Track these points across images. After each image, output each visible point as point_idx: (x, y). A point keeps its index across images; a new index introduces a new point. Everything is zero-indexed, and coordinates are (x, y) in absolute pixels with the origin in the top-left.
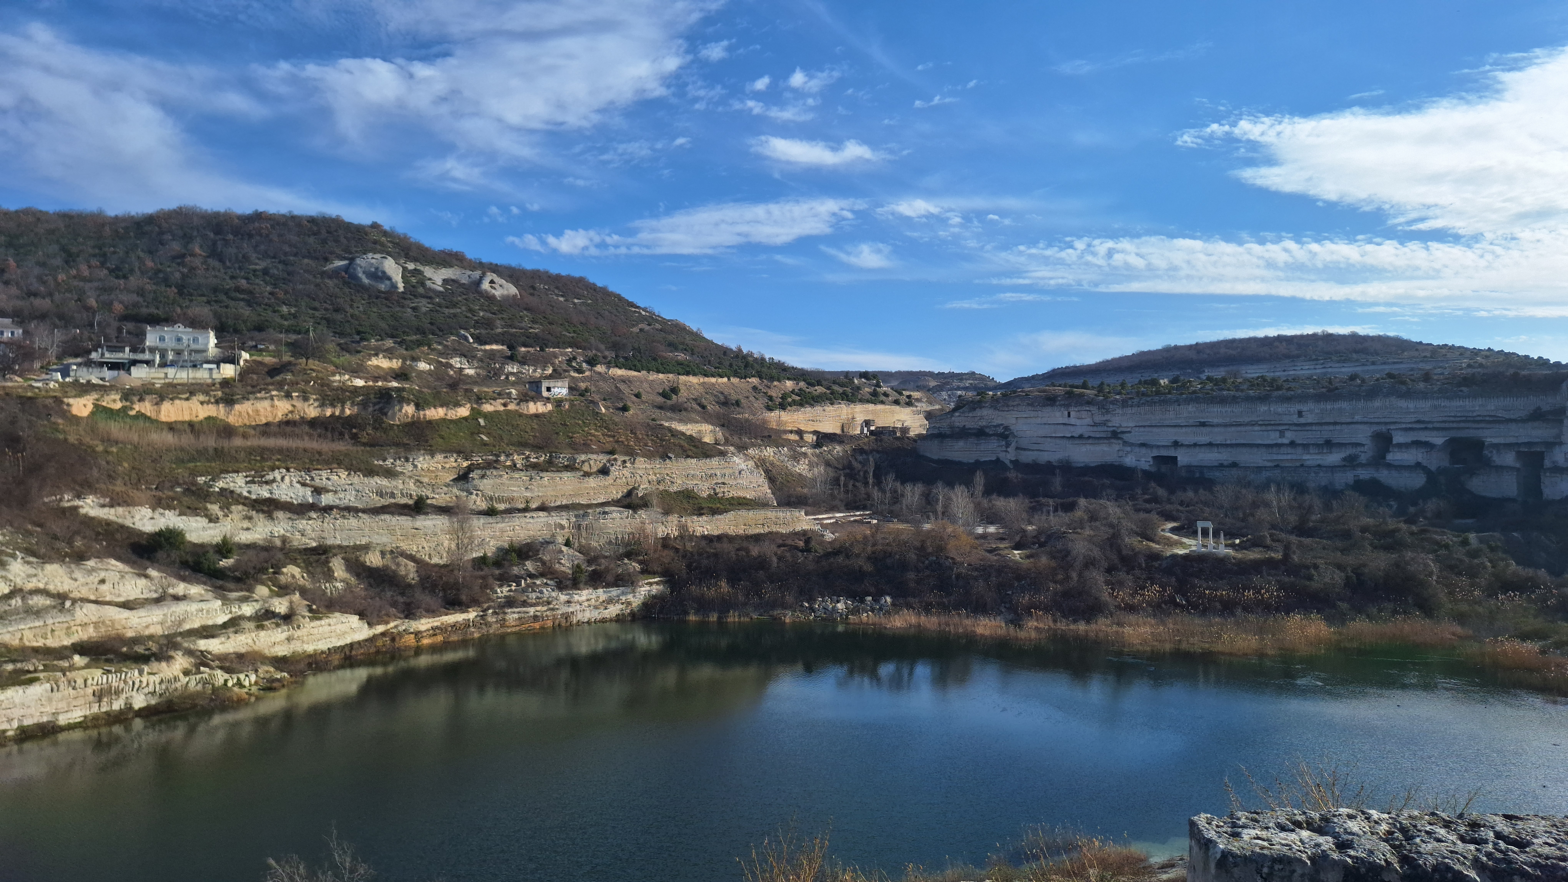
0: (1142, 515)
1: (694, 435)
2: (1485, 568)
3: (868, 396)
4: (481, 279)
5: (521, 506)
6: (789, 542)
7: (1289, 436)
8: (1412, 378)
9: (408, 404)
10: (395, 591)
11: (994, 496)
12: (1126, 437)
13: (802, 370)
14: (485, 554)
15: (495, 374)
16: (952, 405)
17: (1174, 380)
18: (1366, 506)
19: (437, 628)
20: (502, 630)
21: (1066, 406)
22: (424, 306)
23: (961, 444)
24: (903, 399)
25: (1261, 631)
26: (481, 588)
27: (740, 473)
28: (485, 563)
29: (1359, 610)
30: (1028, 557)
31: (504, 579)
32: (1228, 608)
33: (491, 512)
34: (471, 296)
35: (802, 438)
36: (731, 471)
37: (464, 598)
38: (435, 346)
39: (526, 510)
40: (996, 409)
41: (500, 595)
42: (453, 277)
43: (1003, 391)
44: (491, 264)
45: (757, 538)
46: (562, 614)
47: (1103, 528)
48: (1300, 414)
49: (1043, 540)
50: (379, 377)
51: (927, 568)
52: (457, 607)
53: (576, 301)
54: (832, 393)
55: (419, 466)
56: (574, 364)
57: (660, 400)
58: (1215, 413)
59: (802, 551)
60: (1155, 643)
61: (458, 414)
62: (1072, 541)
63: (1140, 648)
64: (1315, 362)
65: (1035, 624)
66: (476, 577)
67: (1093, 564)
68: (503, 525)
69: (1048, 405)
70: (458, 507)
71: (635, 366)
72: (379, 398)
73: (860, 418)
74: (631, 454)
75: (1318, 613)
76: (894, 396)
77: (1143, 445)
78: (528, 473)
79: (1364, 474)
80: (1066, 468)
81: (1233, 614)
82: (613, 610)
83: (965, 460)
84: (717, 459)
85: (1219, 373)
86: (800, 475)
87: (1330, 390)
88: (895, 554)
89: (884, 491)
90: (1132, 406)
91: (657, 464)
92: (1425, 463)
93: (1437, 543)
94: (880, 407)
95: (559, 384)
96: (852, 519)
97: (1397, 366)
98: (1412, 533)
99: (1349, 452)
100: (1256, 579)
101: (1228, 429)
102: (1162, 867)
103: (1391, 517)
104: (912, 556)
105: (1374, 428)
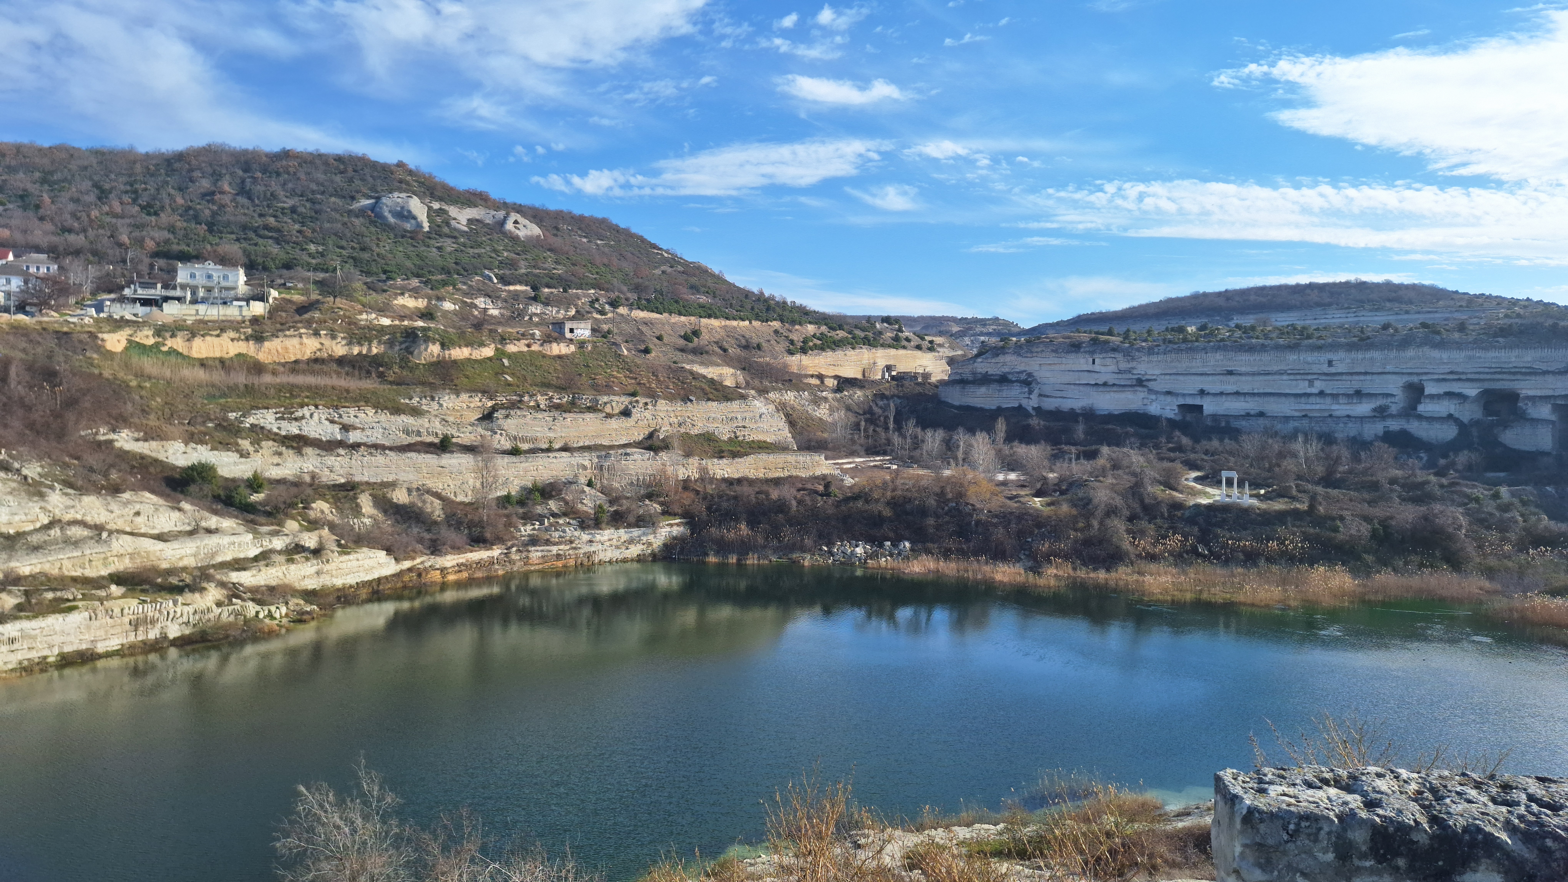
0: (1166, 464)
1: (715, 378)
2: (1516, 521)
3: (890, 341)
4: (506, 218)
5: (545, 446)
6: (809, 486)
7: (1318, 386)
8: (1447, 328)
9: (434, 343)
10: (421, 528)
11: (1016, 443)
12: (1151, 385)
13: (824, 314)
14: (509, 493)
15: (519, 315)
16: (975, 351)
17: (1203, 328)
18: (1396, 458)
19: (462, 564)
20: (526, 568)
21: (1092, 353)
22: (449, 246)
23: (983, 390)
24: (925, 344)
25: (1284, 582)
26: (505, 526)
27: (760, 416)
28: (509, 502)
29: (1385, 562)
30: (1049, 504)
31: (527, 518)
32: (1250, 558)
33: (515, 452)
34: (496, 236)
35: (822, 382)
36: (751, 414)
37: (488, 535)
38: (460, 286)
39: (549, 450)
40: (1019, 355)
41: (524, 533)
42: (478, 217)
43: (1027, 337)
44: (515, 204)
45: (777, 482)
46: (585, 553)
47: (1125, 477)
48: (1330, 363)
49: (1064, 488)
50: (405, 317)
51: (946, 514)
52: (481, 545)
53: (599, 242)
54: (853, 338)
55: (445, 405)
56: (597, 306)
57: (682, 342)
58: (1243, 362)
59: (822, 495)
60: (1176, 593)
61: (483, 354)
62: (1094, 489)
63: (1161, 597)
64: (1347, 311)
65: (1055, 571)
66: (500, 516)
67: (1114, 512)
68: (527, 464)
69: (1072, 352)
70: (482, 446)
71: (657, 308)
72: (405, 337)
73: (882, 363)
74: (653, 396)
75: (1343, 565)
76: (916, 341)
77: (1169, 393)
78: (552, 414)
79: (1394, 425)
80: (1089, 415)
81: (1255, 565)
82: (635, 551)
83: (987, 407)
84: (737, 402)
85: (1247, 321)
86: (821, 419)
87: (1362, 340)
88: (915, 499)
89: (905, 437)
90: (1158, 354)
91: (679, 406)
92: (1456, 415)
93: (1467, 496)
94: (901, 352)
95: (582, 325)
96: (872, 464)
97: (1432, 315)
98: (1442, 486)
99: (1379, 402)
100: (1280, 530)
101: (1257, 378)
102: (1178, 815)
103: (1421, 469)
104: (932, 502)
105: (1406, 379)
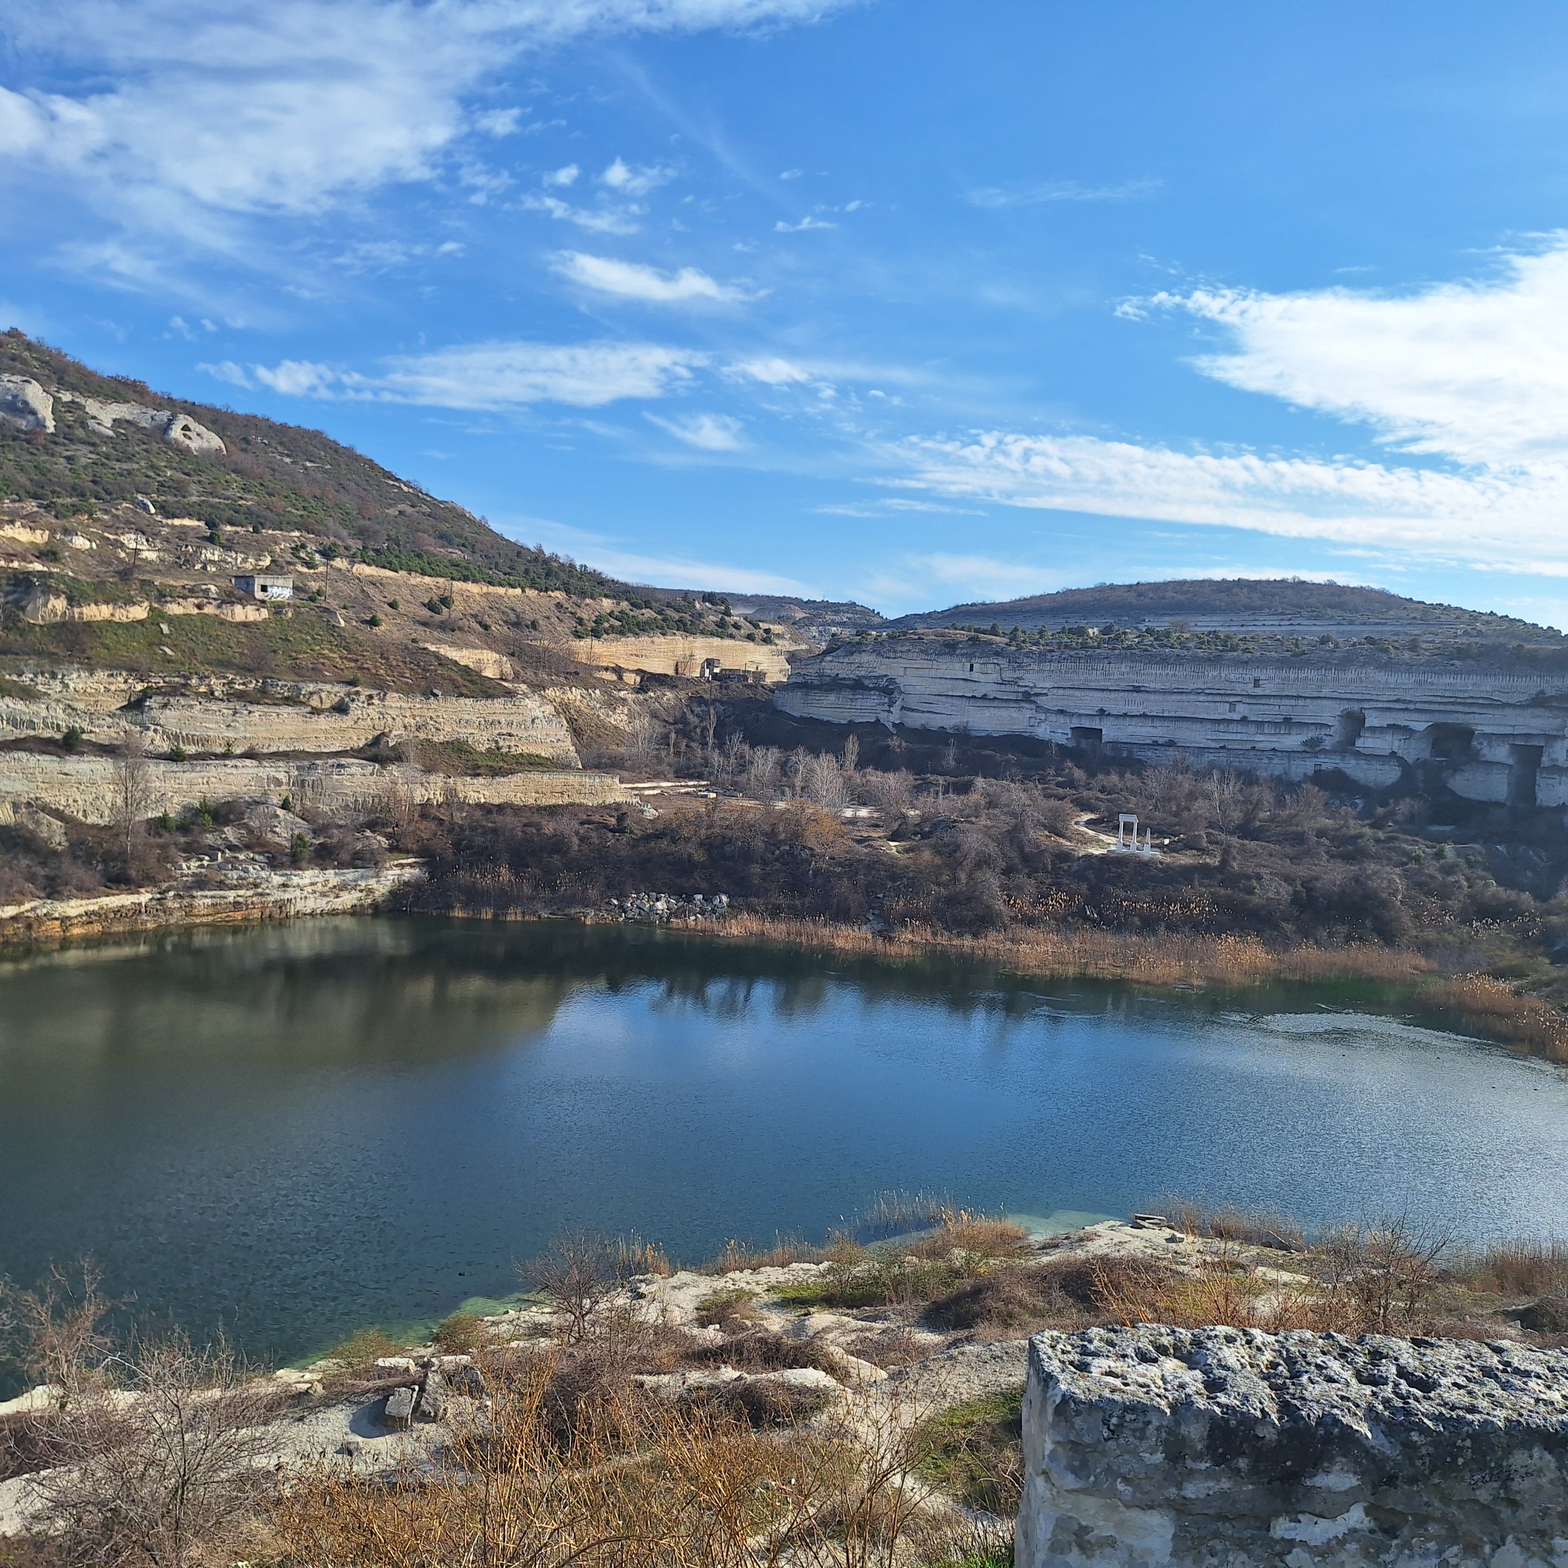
0: (1053, 803)
1: (471, 665)
2: (1460, 887)
3: (713, 627)
4: (170, 422)
5: (219, 750)
6: (596, 818)
7: (1242, 710)
8: (1396, 645)
9: (58, 597)
10: (32, 860)
11: (869, 770)
12: (1040, 700)
13: (624, 585)
14: (166, 815)
15: (187, 561)
16: (824, 646)
17: (1106, 631)
18: (1326, 804)
19: (93, 913)
20: (189, 920)
21: (970, 656)
22: (84, 455)
23: (832, 697)
24: (759, 633)
25: (1186, 955)
26: (159, 860)
27: (533, 721)
28: (165, 827)
29: (1306, 933)
30: (907, 851)
31: (192, 850)
32: (1148, 925)
33: (175, 757)
34: (155, 447)
35: (620, 678)
36: (520, 718)
37: (133, 873)
38: (99, 514)
39: (227, 756)
40: (879, 654)
41: (186, 872)
42: (128, 417)
43: (890, 631)
44: (186, 402)
45: (552, 811)
46: (276, 902)
47: (1003, 817)
48: (1257, 683)
49: (927, 829)
50: (15, 556)
51: (777, 860)
52: (123, 886)
53: (308, 464)
54: (663, 620)
55: (72, 685)
56: (302, 555)
57: (425, 613)
58: (1153, 676)
59: (613, 831)
60: (1056, 966)
61: (130, 616)
62: (964, 832)
63: (1038, 971)
64: (1281, 617)
65: (910, 936)
66: (152, 847)
67: (986, 862)
68: (193, 774)
69: (946, 654)
70: (127, 746)
71: (390, 563)
72: (14, 585)
73: (701, 656)
74: (382, 687)
75: (1257, 935)
76: (747, 628)
77: (1061, 712)
78: (231, 705)
79: (1328, 763)
80: (963, 736)
81: (1154, 933)
82: (348, 899)
83: (836, 720)
84: (501, 700)
85: (1161, 624)
86: (616, 727)
87: (1295, 655)
88: (737, 840)
89: (727, 756)
90: (1050, 661)
91: (417, 703)
92: (1400, 753)
93: (1407, 854)
94: (728, 642)
95: (280, 582)
96: (683, 791)
97: (1379, 629)
98: (1378, 841)
99: (1312, 733)
100: (1186, 891)
101: (1168, 697)
102: (1042, 1249)
103: (1355, 818)
104: (759, 844)
105: (1345, 706)
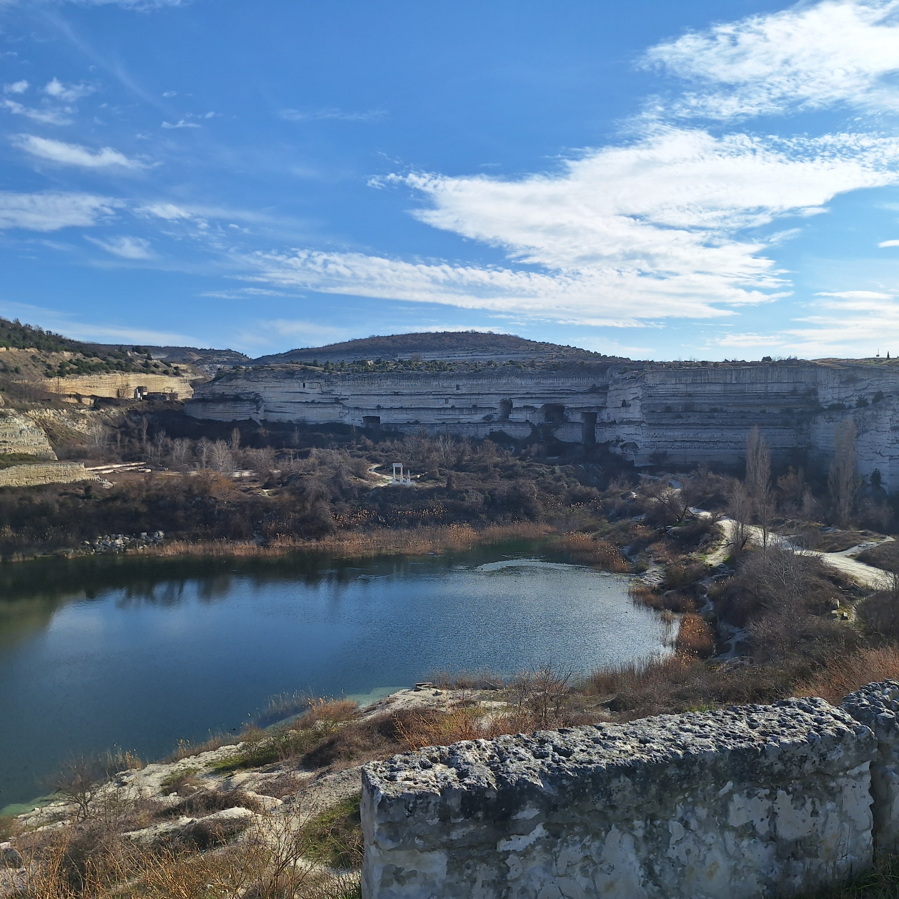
0: (356, 460)
2: (564, 488)
3: (141, 367)
6: (70, 491)
7: (451, 402)
8: (525, 364)
11: (248, 448)
12: (344, 402)
13: (78, 343)
16: (213, 376)
17: (377, 362)
18: (497, 450)
21: (302, 379)
23: (221, 407)
24: (171, 370)
25: (433, 537)
27: (21, 432)
29: (492, 519)
30: (274, 494)
32: (412, 523)
35: (80, 401)
36: (12, 431)
40: (248, 380)
43: (253, 366)
45: (39, 489)
47: (329, 470)
48: (458, 387)
49: (285, 480)
51: (193, 507)
54: (107, 364)
58: (405, 387)
59: (83, 498)
60: (365, 551)
62: (307, 480)
63: (355, 555)
64: (467, 352)
65: (280, 544)
67: (321, 497)
69: (289, 378)
73: (134, 385)
75: (468, 522)
76: (163, 367)
77: (357, 408)
79: (496, 428)
80: (302, 425)
81: (416, 527)
83: (225, 420)
85: (406, 357)
86: (79, 433)
87: (476, 372)
88: (167, 496)
89: (156, 446)
90: (348, 380)
92: (531, 421)
93: (537, 473)
94: (151, 376)
96: (128, 469)
97: (515, 356)
98: (523, 467)
99: (487, 413)
100: (431, 502)
101: (413, 397)
102: (367, 711)
103: (512, 456)
104: (181, 498)
105: (502, 397)
